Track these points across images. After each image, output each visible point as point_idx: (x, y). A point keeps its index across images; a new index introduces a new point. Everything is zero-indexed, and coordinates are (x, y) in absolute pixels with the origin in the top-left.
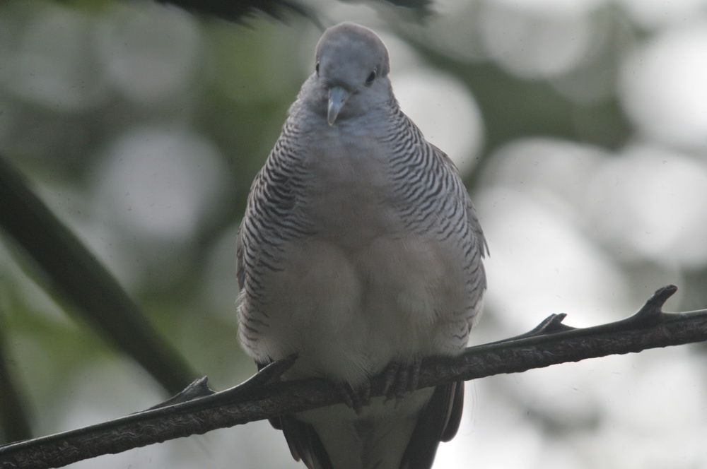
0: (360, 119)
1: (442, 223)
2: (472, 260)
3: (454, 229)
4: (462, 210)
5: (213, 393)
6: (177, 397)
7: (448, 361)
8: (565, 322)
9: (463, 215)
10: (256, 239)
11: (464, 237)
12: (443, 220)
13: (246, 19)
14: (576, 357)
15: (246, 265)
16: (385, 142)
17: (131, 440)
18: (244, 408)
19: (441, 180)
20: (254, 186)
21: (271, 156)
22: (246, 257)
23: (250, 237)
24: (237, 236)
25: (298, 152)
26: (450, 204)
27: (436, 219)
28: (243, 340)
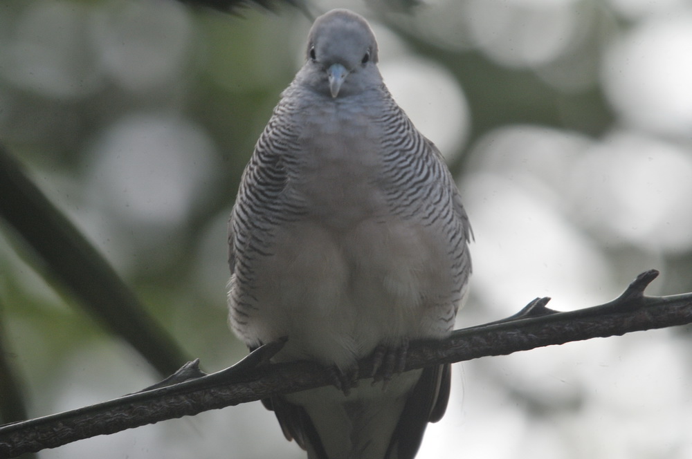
0: (357, 98)
1: (427, 208)
2: (457, 246)
3: (439, 215)
4: (447, 197)
5: (205, 375)
6: (170, 379)
7: (435, 344)
8: (549, 306)
9: (449, 202)
10: (246, 225)
11: (449, 223)
12: (429, 206)
13: (236, 9)
14: (560, 340)
15: (237, 251)
16: (379, 122)
17: (124, 421)
18: (235, 390)
19: (429, 168)
20: (245, 173)
21: (261, 139)
22: (237, 243)
23: (240, 223)
24: (228, 223)
25: (291, 129)
26: (436, 191)
27: (422, 205)
28: (234, 325)
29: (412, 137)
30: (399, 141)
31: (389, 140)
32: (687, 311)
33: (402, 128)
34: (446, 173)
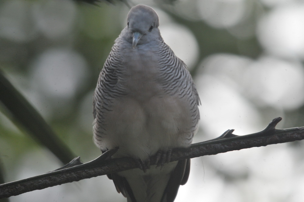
1: (181, 90)
2: (194, 107)
3: (186, 93)
4: (190, 85)
5: (82, 163)
6: (67, 165)
7: (183, 150)
8: (234, 133)
9: (190, 87)
10: (101, 97)
11: (190, 97)
12: (181, 89)
13: (96, 2)
14: (238, 148)
15: (97, 109)
17: (47, 184)
18: (96, 170)
19: (181, 72)
20: (100, 76)
21: (106, 61)
22: (97, 105)
23: (98, 96)
24: (93, 96)
25: (119, 58)
26: (185, 83)
27: (178, 89)
28: (95, 141)
29: (173, 59)
30: (167, 61)
31: (162, 61)
32: (294, 135)
33: (168, 56)
34: (189, 75)
